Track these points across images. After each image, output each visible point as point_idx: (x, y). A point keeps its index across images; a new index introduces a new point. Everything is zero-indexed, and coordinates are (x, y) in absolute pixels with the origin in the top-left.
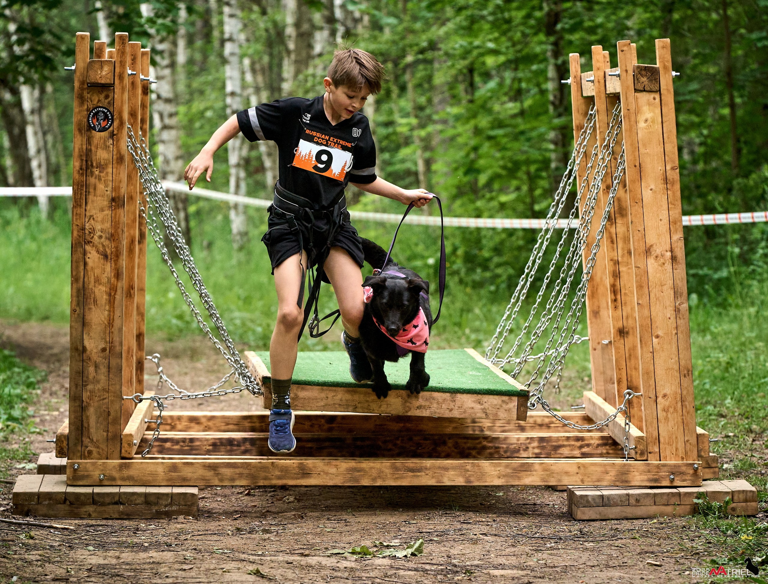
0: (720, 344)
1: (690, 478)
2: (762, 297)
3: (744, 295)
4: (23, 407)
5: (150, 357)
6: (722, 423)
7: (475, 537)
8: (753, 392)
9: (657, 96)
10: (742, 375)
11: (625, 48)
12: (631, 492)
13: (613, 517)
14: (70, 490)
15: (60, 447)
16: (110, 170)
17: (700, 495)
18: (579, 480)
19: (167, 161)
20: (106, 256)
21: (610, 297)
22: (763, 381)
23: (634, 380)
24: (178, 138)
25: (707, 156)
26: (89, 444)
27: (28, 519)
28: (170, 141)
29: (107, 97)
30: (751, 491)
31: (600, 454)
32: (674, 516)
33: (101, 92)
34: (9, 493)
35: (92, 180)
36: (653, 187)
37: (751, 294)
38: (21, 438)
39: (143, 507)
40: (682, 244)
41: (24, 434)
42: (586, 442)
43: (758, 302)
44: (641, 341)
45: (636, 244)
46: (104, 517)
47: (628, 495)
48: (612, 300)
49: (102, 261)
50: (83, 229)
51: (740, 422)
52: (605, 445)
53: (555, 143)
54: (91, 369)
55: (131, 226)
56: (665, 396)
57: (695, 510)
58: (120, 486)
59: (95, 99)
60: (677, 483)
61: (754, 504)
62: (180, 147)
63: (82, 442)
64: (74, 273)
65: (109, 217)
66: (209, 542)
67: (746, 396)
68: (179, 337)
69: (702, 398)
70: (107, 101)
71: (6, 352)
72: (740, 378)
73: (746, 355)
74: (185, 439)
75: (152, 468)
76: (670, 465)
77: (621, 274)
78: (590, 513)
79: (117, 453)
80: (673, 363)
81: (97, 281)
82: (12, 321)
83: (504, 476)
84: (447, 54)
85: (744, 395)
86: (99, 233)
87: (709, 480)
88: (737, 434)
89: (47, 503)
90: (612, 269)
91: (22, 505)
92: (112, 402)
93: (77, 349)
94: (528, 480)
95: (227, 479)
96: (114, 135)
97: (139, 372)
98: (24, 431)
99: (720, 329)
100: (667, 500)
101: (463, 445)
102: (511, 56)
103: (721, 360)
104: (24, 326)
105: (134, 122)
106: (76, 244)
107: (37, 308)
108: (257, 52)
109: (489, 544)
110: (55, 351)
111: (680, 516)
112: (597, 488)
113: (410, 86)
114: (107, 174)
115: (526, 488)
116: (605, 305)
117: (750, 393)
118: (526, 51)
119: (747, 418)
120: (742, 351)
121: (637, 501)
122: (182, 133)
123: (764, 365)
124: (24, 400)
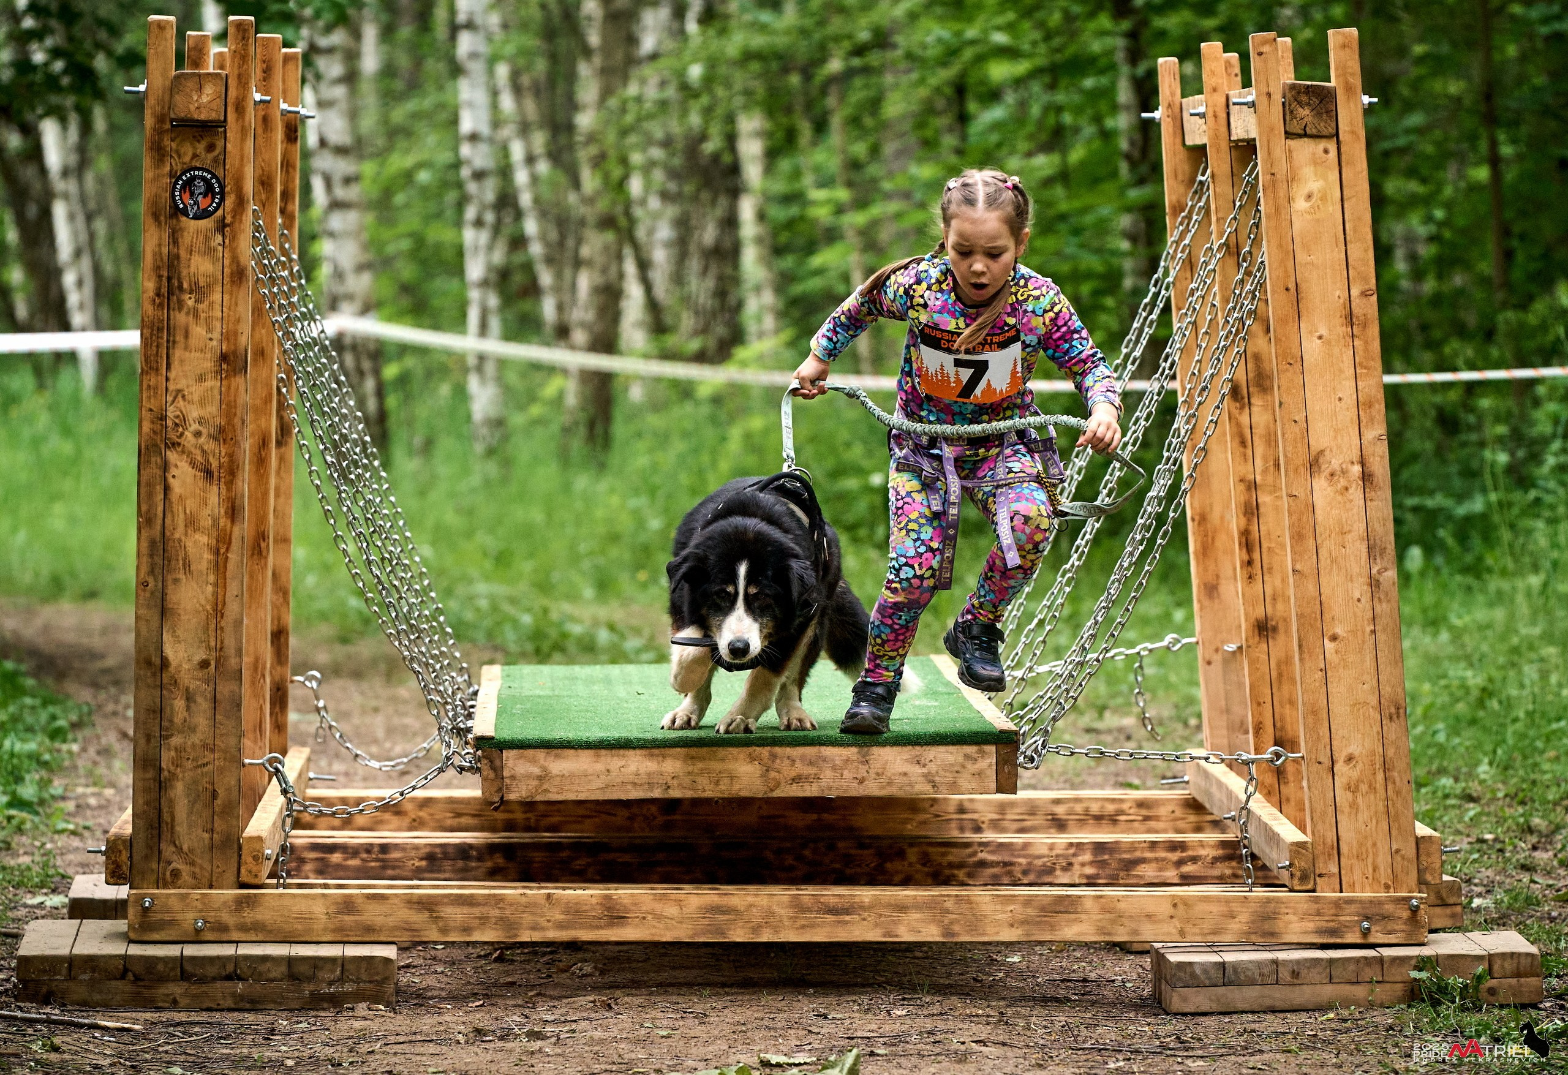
0: (1469, 649)
1: (1403, 927)
2: (1555, 554)
3: (1518, 549)
4: (41, 779)
5: (301, 679)
6: (1471, 813)
7: (963, 1047)
8: (1535, 749)
9: (1332, 146)
10: (1514, 714)
11: (1266, 49)
12: (1282, 955)
13: (1246, 1007)
14: (135, 950)
15: (115, 862)
16: (217, 297)
17: (1422, 963)
18: (1174, 931)
19: (339, 275)
20: (208, 474)
21: (1238, 555)
22: (1554, 726)
23: (1289, 727)
24: (361, 228)
25: (1444, 265)
26: (175, 857)
27: (48, 1010)
28: (346, 234)
29: (211, 148)
30: (1528, 954)
31: (1218, 878)
32: (1371, 1005)
33: (197, 139)
34: (11, 956)
35: (180, 318)
36: (1323, 331)
37: (1531, 547)
38: (37, 844)
39: (284, 984)
40: (1383, 448)
41: (43, 834)
42: (1190, 853)
43: (1547, 564)
44: (1300, 646)
45: (1290, 449)
46: (205, 1006)
47: (1275, 962)
48: (1242, 562)
49: (200, 483)
50: (163, 418)
51: (1508, 812)
52: (1229, 858)
53: (1133, 238)
54: (179, 704)
55: (261, 410)
56: (1350, 759)
57: (1413, 994)
58: (237, 942)
59: (188, 151)
60: (1376, 937)
61: (1533, 981)
62: (366, 247)
63: (160, 852)
64: (144, 508)
65: (216, 392)
66: (418, 1058)
67: (1520, 758)
68: (362, 634)
69: (1431, 762)
70: (211, 156)
71: (9, 665)
72: (1508, 721)
73: (1520, 672)
74: (371, 845)
75: (302, 906)
76: (1361, 902)
77: (1262, 510)
78: (1199, 999)
79: (230, 876)
80: (1366, 692)
81: (192, 523)
82: (22, 601)
83: (1022, 923)
84: (909, 56)
85: (1517, 756)
86: (195, 427)
87: (1444, 930)
88: (1502, 837)
89: (86, 977)
90: (1242, 499)
91: (37, 982)
92: (221, 770)
93: (149, 663)
94: (1071, 931)
95: (455, 929)
96: (225, 226)
97: (277, 709)
98: (42, 827)
99: (1467, 619)
100: (1356, 973)
101: (939, 859)
102: (1040, 61)
103: (1471, 682)
104: (47, 613)
105: (268, 198)
106: (147, 448)
107: (73, 574)
108: (523, 52)
109: (991, 1063)
110: (110, 662)
111: (1382, 1006)
112: (1212, 947)
113: (836, 122)
114: (211, 304)
115: (1067, 946)
116: (1230, 572)
117: (1528, 751)
118: (1071, 51)
119: (1523, 803)
120: (1513, 665)
121: (1295, 974)
122: (370, 218)
123: (1558, 695)
124: (45, 764)
